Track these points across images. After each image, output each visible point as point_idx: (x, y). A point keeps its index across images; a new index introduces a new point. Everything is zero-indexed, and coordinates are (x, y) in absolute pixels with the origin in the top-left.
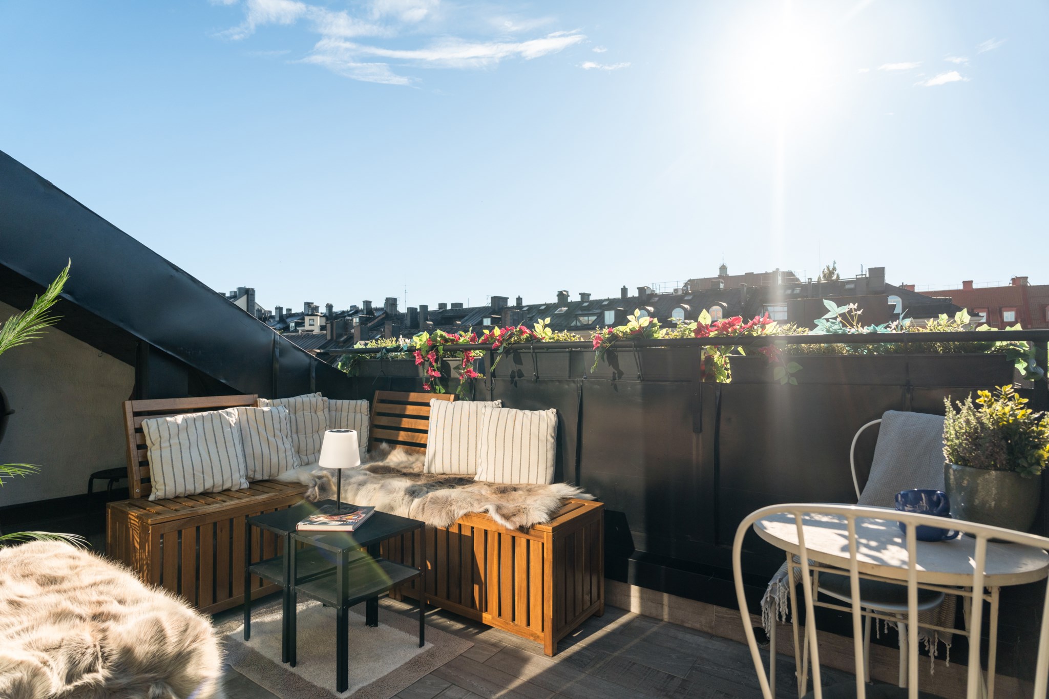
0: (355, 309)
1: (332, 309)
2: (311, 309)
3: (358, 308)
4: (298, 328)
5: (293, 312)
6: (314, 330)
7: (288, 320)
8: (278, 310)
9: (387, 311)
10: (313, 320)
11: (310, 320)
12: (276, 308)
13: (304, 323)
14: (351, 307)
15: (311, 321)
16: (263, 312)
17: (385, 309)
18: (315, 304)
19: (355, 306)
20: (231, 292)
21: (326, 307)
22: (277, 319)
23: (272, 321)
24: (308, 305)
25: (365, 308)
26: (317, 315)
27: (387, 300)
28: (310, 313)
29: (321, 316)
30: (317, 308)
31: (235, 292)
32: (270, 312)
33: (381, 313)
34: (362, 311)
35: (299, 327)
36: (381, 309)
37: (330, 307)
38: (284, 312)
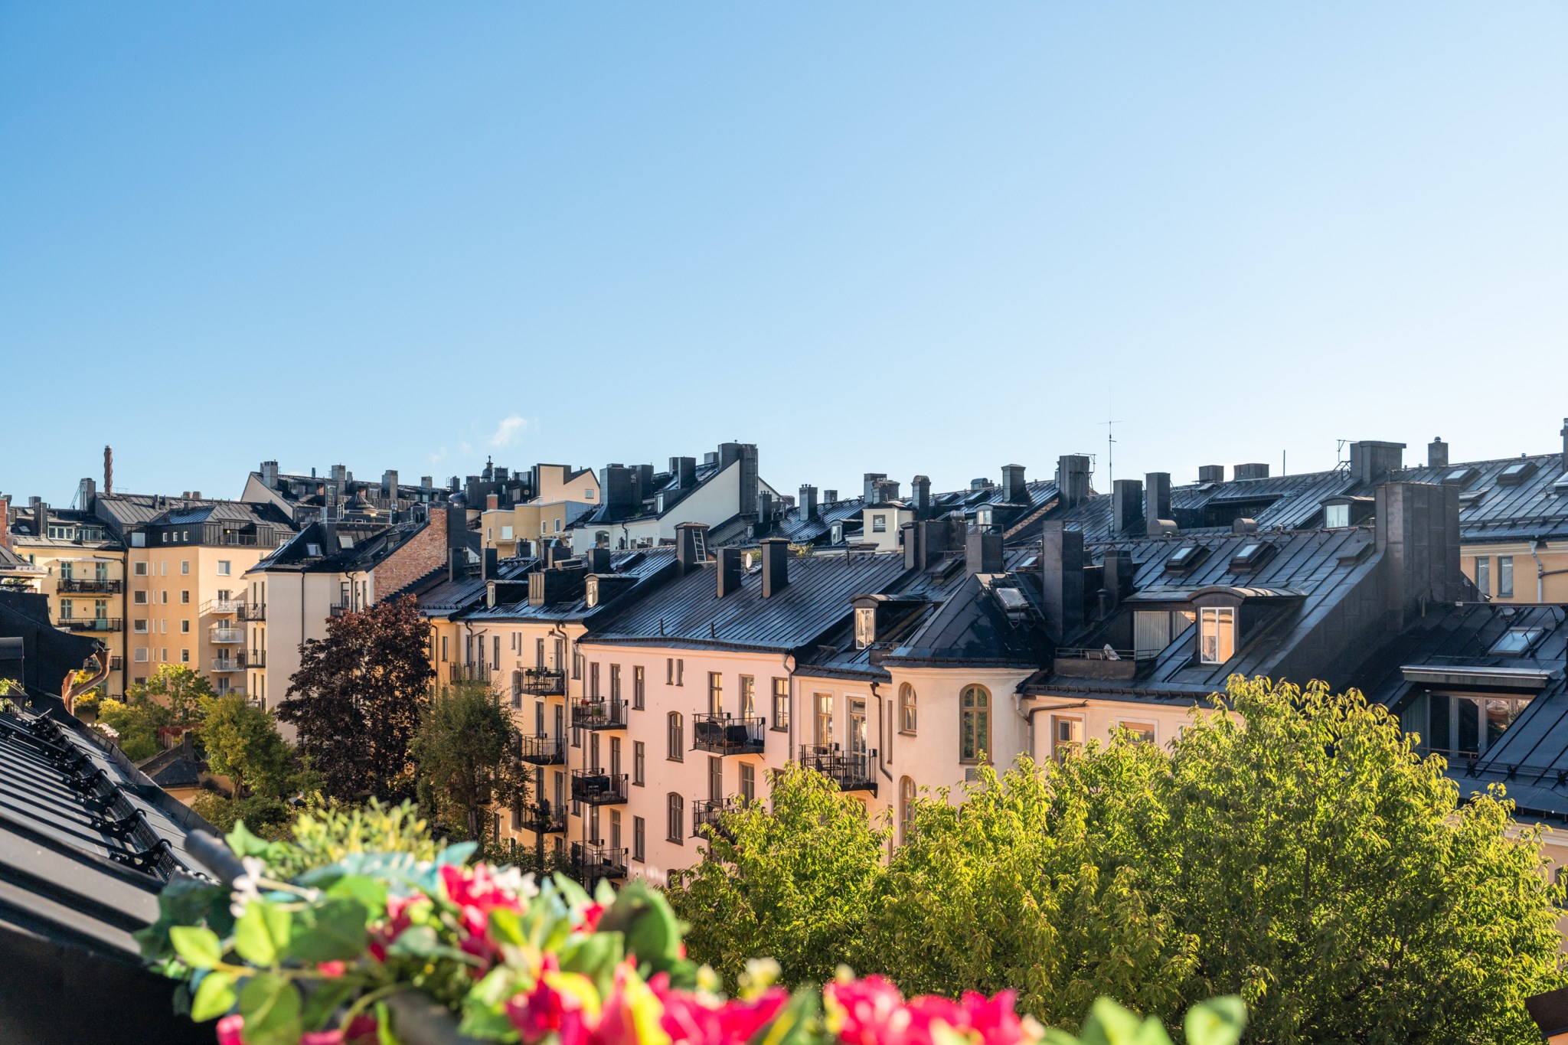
0: (984, 489)
1: (928, 490)
2: (881, 489)
3: (992, 484)
4: (847, 539)
5: (840, 498)
6: (877, 545)
7: (829, 518)
8: (806, 496)
9: (1063, 491)
10: (883, 517)
11: (875, 517)
12: (802, 491)
13: (861, 524)
14: (974, 482)
15: (877, 521)
16: (774, 499)
17: (1057, 486)
18: (889, 478)
19: (985, 480)
20: (706, 455)
21: (913, 485)
22: (805, 516)
23: (792, 519)
24: (872, 479)
25: (1008, 485)
26: (891, 506)
27: (1063, 461)
28: (876, 501)
29: (901, 509)
30: (894, 486)
31: (716, 455)
32: (791, 500)
33: (1047, 495)
34: (1000, 491)
35: (851, 535)
36: (1049, 486)
37: (922, 484)
38: (820, 499)
